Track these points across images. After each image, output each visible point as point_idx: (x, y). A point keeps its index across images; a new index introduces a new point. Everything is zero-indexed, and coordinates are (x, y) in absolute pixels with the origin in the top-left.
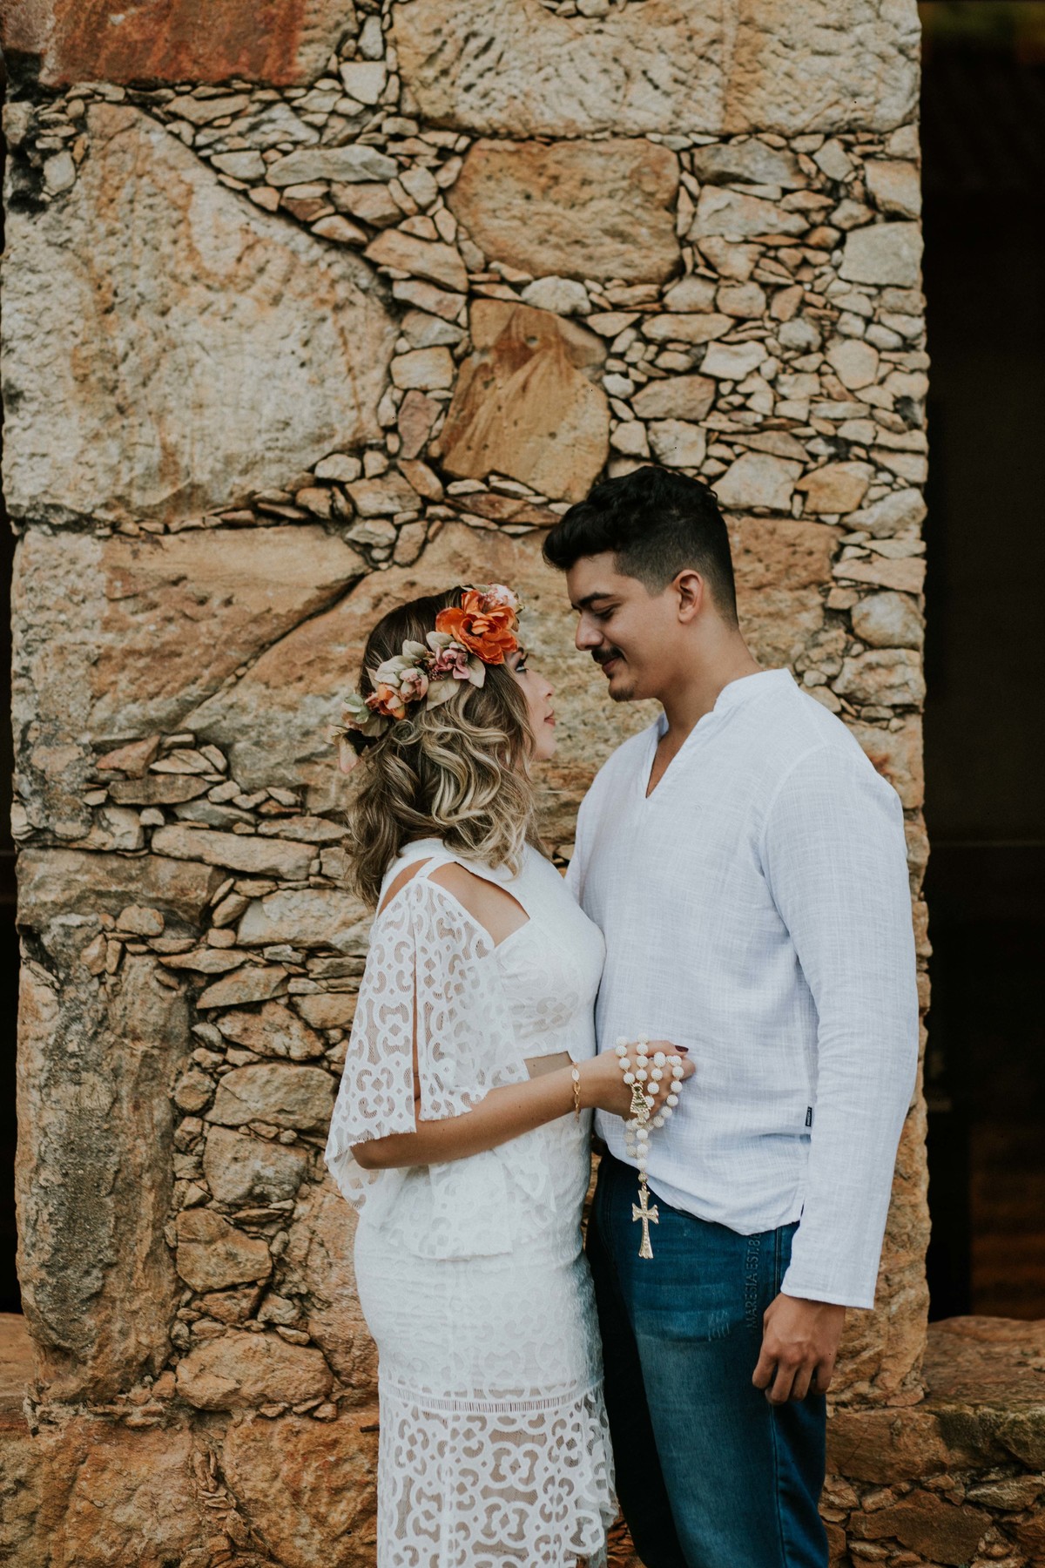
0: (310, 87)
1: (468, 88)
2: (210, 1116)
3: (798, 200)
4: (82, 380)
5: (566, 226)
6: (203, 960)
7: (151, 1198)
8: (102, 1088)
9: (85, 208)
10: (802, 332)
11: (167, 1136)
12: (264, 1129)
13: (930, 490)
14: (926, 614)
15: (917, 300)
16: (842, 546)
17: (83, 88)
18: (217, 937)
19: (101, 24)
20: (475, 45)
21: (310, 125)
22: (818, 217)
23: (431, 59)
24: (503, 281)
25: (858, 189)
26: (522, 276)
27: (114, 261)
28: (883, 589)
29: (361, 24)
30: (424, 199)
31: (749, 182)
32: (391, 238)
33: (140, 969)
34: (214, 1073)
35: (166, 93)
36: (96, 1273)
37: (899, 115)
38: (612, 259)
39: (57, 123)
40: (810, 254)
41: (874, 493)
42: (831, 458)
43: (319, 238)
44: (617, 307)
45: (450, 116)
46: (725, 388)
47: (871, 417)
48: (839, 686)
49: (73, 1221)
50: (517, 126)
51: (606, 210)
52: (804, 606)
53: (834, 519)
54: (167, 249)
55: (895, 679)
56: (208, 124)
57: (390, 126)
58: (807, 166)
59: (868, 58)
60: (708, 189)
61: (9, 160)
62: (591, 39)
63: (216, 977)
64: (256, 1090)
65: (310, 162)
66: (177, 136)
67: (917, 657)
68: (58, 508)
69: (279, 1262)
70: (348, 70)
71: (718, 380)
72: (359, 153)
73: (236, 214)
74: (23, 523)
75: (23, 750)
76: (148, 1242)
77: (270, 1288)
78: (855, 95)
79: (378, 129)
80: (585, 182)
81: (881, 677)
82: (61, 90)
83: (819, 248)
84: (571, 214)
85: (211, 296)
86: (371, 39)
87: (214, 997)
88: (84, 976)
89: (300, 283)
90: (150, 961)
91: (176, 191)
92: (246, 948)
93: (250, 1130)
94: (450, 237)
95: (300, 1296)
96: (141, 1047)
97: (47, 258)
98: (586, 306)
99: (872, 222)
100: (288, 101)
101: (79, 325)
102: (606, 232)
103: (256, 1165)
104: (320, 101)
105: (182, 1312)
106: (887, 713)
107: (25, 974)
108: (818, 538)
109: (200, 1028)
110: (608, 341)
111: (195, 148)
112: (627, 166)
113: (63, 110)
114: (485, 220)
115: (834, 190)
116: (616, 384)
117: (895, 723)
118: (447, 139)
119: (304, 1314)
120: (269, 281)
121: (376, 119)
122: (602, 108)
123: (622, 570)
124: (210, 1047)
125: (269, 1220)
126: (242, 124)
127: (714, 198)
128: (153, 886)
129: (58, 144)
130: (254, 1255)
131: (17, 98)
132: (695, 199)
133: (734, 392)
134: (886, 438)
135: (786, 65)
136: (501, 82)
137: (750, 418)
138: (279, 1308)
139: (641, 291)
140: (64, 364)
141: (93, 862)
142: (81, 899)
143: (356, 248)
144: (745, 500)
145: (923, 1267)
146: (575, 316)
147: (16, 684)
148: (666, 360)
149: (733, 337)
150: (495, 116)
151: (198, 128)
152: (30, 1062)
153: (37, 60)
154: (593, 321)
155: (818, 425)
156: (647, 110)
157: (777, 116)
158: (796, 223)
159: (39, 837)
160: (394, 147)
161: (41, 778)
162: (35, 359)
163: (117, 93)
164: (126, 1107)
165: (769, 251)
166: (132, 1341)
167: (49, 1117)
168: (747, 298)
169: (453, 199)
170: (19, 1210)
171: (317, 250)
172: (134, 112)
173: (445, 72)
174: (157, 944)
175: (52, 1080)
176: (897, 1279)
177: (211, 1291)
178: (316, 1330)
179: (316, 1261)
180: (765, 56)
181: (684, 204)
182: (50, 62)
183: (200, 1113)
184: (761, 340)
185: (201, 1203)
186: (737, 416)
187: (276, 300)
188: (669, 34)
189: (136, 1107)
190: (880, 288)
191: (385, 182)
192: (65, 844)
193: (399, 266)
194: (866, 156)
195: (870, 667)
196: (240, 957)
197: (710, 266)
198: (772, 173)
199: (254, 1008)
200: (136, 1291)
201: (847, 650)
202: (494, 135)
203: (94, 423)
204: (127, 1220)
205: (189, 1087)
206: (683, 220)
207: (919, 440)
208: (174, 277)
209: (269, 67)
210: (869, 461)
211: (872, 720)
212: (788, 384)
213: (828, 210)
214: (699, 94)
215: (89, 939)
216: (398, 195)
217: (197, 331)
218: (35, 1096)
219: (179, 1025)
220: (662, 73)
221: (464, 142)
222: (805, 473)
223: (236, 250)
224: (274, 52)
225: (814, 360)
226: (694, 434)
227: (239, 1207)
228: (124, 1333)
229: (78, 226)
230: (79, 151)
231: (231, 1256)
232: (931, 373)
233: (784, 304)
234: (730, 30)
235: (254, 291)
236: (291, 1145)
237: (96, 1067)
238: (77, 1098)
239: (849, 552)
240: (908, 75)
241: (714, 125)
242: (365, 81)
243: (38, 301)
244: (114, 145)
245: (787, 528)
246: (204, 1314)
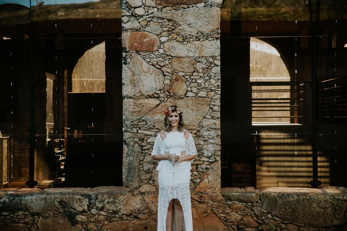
0: (155, 52)
1: (172, 52)
2: (144, 161)
3: (207, 64)
4: (131, 82)
5: (182, 67)
6: (143, 144)
7: (137, 170)
8: (132, 158)
9: (131, 64)
10: (207, 78)
11: (139, 163)
12: (149, 162)
13: (221, 95)
14: (221, 108)
15: (220, 75)
16: (211, 101)
17: (131, 51)
18: (145, 142)
19: (133, 45)
20: (173, 47)
21: (155, 56)
22: (209, 66)
23: (168, 49)
24: (176, 72)
25: (213, 63)
26: (178, 72)
27: (134, 70)
28: (216, 105)
29: (161, 45)
30: (167, 64)
31: (202, 62)
32: (164, 68)
33: (136, 145)
34: (144, 156)
35: (140, 52)
36: (131, 178)
37: (218, 55)
38: (187, 70)
39: (128, 55)
40: (208, 70)
41: (215, 95)
42: (210, 91)
43: (156, 68)
44: (188, 75)
45: (170, 55)
46: (199, 84)
47: (215, 87)
48: (211, 116)
49: (129, 171)
50: (177, 56)
51: (187, 65)
52: (207, 107)
53: (211, 98)
54: (140, 69)
55: (217, 115)
56: (144, 55)
57: (164, 56)
58: (208, 60)
59: (215, 49)
60: (197, 63)
61: (123, 59)
62: (185, 47)
63: (144, 146)
64: (149, 158)
65: (155, 60)
66: (141, 57)
67: (219, 113)
68: (128, 96)
69: (151, 177)
70: (159, 50)
71: (198, 83)
72: (160, 59)
73: (147, 65)
74: (124, 98)
75: (124, 122)
76: (137, 175)
77: (150, 180)
78: (213, 53)
79: (163, 56)
80: (185, 62)
81: (216, 114)
82: (128, 52)
83: (209, 69)
84: (183, 65)
85: (145, 74)
86: (162, 47)
87: (144, 148)
88: (130, 146)
89: (154, 72)
90: (137, 144)
91: (141, 63)
92: (148, 143)
93: (148, 162)
94: (170, 68)
95: (153, 180)
96: (136, 153)
97: (127, 69)
98: (184, 75)
99: (215, 66)
100: (153, 53)
101: (131, 77)
102: (187, 67)
103: (149, 166)
104: (156, 53)
105: (140, 182)
106: (216, 118)
107: (124, 146)
108: (209, 100)
109: (143, 151)
110: (187, 79)
111: (143, 58)
112: (189, 60)
113: (129, 54)
114: (174, 66)
115: (211, 63)
116: (187, 83)
117: (217, 119)
118: (170, 57)
119: (153, 183)
120: (151, 72)
121: (162, 55)
122: (186, 54)
124: (144, 153)
125: (150, 172)
126: (148, 55)
127: (198, 64)
128: (138, 136)
129: (128, 57)
130: (148, 176)
131: (124, 52)
132: (196, 64)
133: (200, 84)
134: (216, 89)
135: (206, 50)
136: (176, 51)
137: (202, 87)
138: (151, 182)
139: (190, 74)
140: (129, 81)
141: (131, 133)
142: (130, 138)
143: (160, 69)
144: (201, 96)
145: (220, 178)
146: (183, 76)
147: (124, 115)
148: (193, 81)
149: (200, 79)
150: (175, 55)
151: (143, 56)
152: (124, 155)
153: (126, 48)
154: (185, 77)
155: (209, 88)
156: (191, 54)
157: (205, 55)
158: (207, 66)
159: (126, 131)
160: (164, 58)
161: (126, 125)
162: (126, 80)
163: (135, 52)
164: (135, 160)
165: (204, 69)
166: (135, 185)
167: (126, 161)
168: (202, 74)
169: (170, 64)
170: (123, 171)
171: (156, 69)
172: (136, 54)
173: (170, 50)
174: (138, 142)
175: (127, 157)
176: (217, 179)
177: (144, 180)
178: (155, 184)
179: (155, 177)
180: (204, 49)
181: (195, 64)
182: (128, 48)
183: (142, 161)
184: (203, 79)
185: (142, 170)
186: (200, 87)
187: (152, 74)
188: (193, 46)
189: (136, 160)
190: (216, 73)
191: (163, 62)
192: (129, 132)
193: (165, 71)
194: (214, 59)
195: (214, 113)
196: (147, 144)
197: (198, 71)
198: (204, 61)
199: (148, 149)
200: (135, 180)
201: (212, 112)
202: (175, 57)
203: (132, 87)
204: (135, 172)
205: (142, 158)
206: (195, 66)
207: (220, 89)
208: (141, 72)
209: (151, 49)
210: (214, 92)
211: (215, 119)
212: (206, 84)
213: (210, 65)
214: (197, 53)
215: (131, 142)
216: (165, 63)
217: (143, 77)
218: (125, 159)
219: (140, 151)
220: (193, 51)
221: (172, 58)
222: (208, 93)
223: (147, 69)
224: (151, 48)
225: (209, 81)
226: (196, 89)
227: (147, 171)
228: (134, 184)
229: (130, 66)
230: (131, 58)
231: (146, 176)
232: (221, 82)
233: (206, 75)
234: (200, 46)
235: (149, 73)
236: (152, 164)
237: (131, 156)
238: (130, 159)
239: (212, 101)
240: (219, 51)
241: (198, 56)
242: (161, 51)
243: (126, 74)
244: (134, 58)
245: (206, 99)
246: (143, 182)
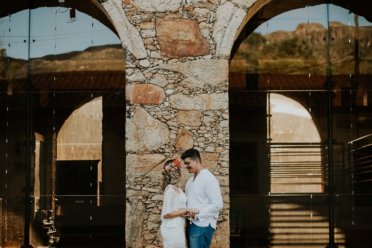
0: (161, 105)
1: (178, 105)
2: (148, 220)
3: (215, 118)
4: (135, 137)
5: (189, 120)
6: (147, 202)
7: (141, 229)
8: (136, 217)
9: (135, 118)
10: (215, 132)
11: (143, 222)
12: (154, 222)
13: (230, 150)
14: (229, 164)
15: (228, 129)
16: (220, 156)
17: (135, 104)
18: (149, 200)
19: (137, 97)
20: (179, 100)
21: (160, 109)
22: (217, 120)
23: (174, 102)
24: (182, 126)
25: (221, 116)
26: (184, 126)
27: (138, 124)
28: (224, 161)
29: (166, 98)
30: (173, 117)
31: (209, 116)
32: (169, 121)
33: (140, 203)
34: (148, 215)
35: (145, 105)
36: (135, 238)
37: (226, 108)
38: (194, 124)
39: (132, 108)
40: (216, 124)
41: (223, 150)
42: (218, 146)
43: (161, 121)
44: (194, 129)
45: (176, 108)
46: (207, 138)
47: (223, 142)
48: (219, 172)
49: (132, 232)
50: (183, 109)
51: (193, 119)
52: (215, 163)
53: (219, 153)
54: (144, 122)
55: (225, 171)
56: (149, 109)
57: (169, 109)
58: (216, 114)
59: (223, 102)
60: (205, 116)
61: (126, 112)
62: (192, 100)
63: (149, 204)
64: (153, 217)
65: (160, 113)
66: (146, 110)
67: (228, 169)
68: (132, 151)
69: (155, 237)
70: (165, 103)
71: (206, 138)
72: (166, 112)
73: (152, 118)
74: (128, 153)
75: (127, 178)
76: (140, 235)
77: (154, 240)
78: (221, 106)
79: (168, 109)
80: (191, 115)
81: (224, 171)
82: (132, 105)
83: (217, 123)
84: (189, 119)
85: (149, 128)
86: (167, 99)
87: (148, 206)
88: (134, 204)
89: (159, 126)
90: (141, 202)
91: (145, 116)
92: (152, 201)
93: (152, 222)
94: (176, 121)
95: (158, 241)
96: (140, 212)
97: (131, 123)
98: (191, 129)
99: (223, 120)
100: (158, 106)
101: (134, 131)
102: (193, 121)
103: (153, 226)
104: (162, 106)
105: (144, 243)
106: (225, 175)
107: (127, 204)
108: (217, 155)
109: (147, 210)
110: (194, 133)
111: (148, 111)
112: (196, 114)
113: (133, 107)
114: (180, 120)
115: (219, 116)
116: (194, 138)
117: (226, 176)
118: (176, 110)
119: (158, 243)
120: (156, 126)
121: (168, 108)
122: (193, 107)
123: (190, 159)
124: (148, 212)
125: (154, 232)
126: (153, 109)
127: (205, 117)
128: (142, 194)
129: (132, 111)
130: (153, 236)
131: (127, 105)
132: (203, 117)
133: (207, 139)
134: (224, 144)
135: (214, 103)
136: (182, 104)
137: (209, 142)
138: (155, 242)
139: (197, 128)
140: (133, 135)
141: (135, 191)
142: (134, 195)
143: (166, 123)
144: (209, 151)
145: (229, 239)
146: (190, 130)
147: (127, 171)
148: (200, 135)
149: (207, 133)
150: (181, 108)
151: (148, 109)
152: (127, 214)
153: (130, 101)
154: (192, 131)
155: (217, 143)
156: (198, 107)
157: (212, 108)
158: (215, 120)
159: (129, 188)
160: (170, 111)
161: (129, 181)
162: (129, 134)
163: (139, 105)
164: (138, 219)
165: (211, 123)
166: (138, 246)
167: (129, 220)
168: (209, 129)
169: (176, 117)
170: (126, 231)
171: (161, 123)
172: (141, 107)
173: (176, 103)
174: (142, 200)
175: (130, 216)
176: (226, 239)
177: (148, 240)
178: (160, 245)
179: (160, 237)
180: (211, 102)
181: (202, 118)
182: (132, 101)
183: (147, 220)
184: (211, 133)
185: (147, 230)
186: (208, 141)
187: (156, 128)
188: (200, 99)
189: (139, 219)
190: (224, 127)
191: (169, 115)
192: (132, 189)
193: (170, 125)
194: (222, 113)
195: (223, 170)
196: (151, 202)
197: (205, 125)
198: (212, 115)
199: (153, 208)
200: (139, 240)
201: (220, 168)
202: (181, 110)
203: (136, 142)
204: (138, 232)
205: (146, 217)
206: (202, 120)
207: (228, 144)
208: (145, 126)
209: (156, 102)
210: (223, 147)
211: (223, 176)
212: (213, 138)
213: (218, 119)
214: (204, 106)
215: (134, 200)
216: (170, 117)
217: (148, 131)
218: (128, 217)
219: (144, 210)
220: (200, 103)
221: (178, 111)
222: (215, 148)
223: (152, 123)
224: (157, 101)
225: (216, 135)
226: (203, 144)
227: (151, 231)
228: (138, 245)
229: (134, 120)
230: (135, 112)
231: (150, 236)
232: (230, 137)
233: (213, 129)
234: (207, 99)
235: (154, 127)
236: (157, 223)
237: (135, 214)
238: (133, 218)
239: (220, 157)
240: (227, 104)
241: (206, 109)
242: (167, 104)
243: (130, 128)
244: (139, 111)
245: (213, 154)
246: (147, 243)
